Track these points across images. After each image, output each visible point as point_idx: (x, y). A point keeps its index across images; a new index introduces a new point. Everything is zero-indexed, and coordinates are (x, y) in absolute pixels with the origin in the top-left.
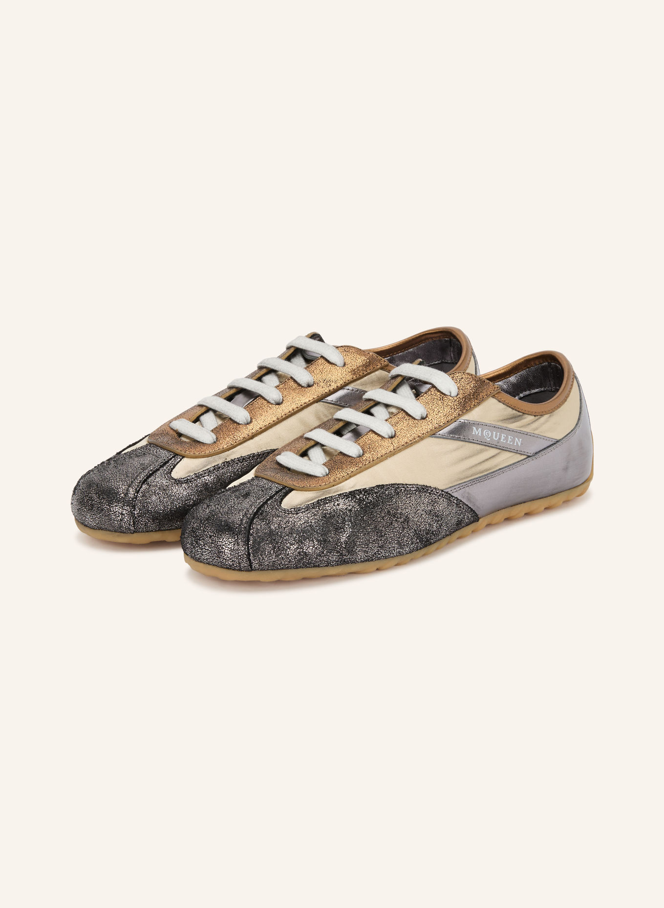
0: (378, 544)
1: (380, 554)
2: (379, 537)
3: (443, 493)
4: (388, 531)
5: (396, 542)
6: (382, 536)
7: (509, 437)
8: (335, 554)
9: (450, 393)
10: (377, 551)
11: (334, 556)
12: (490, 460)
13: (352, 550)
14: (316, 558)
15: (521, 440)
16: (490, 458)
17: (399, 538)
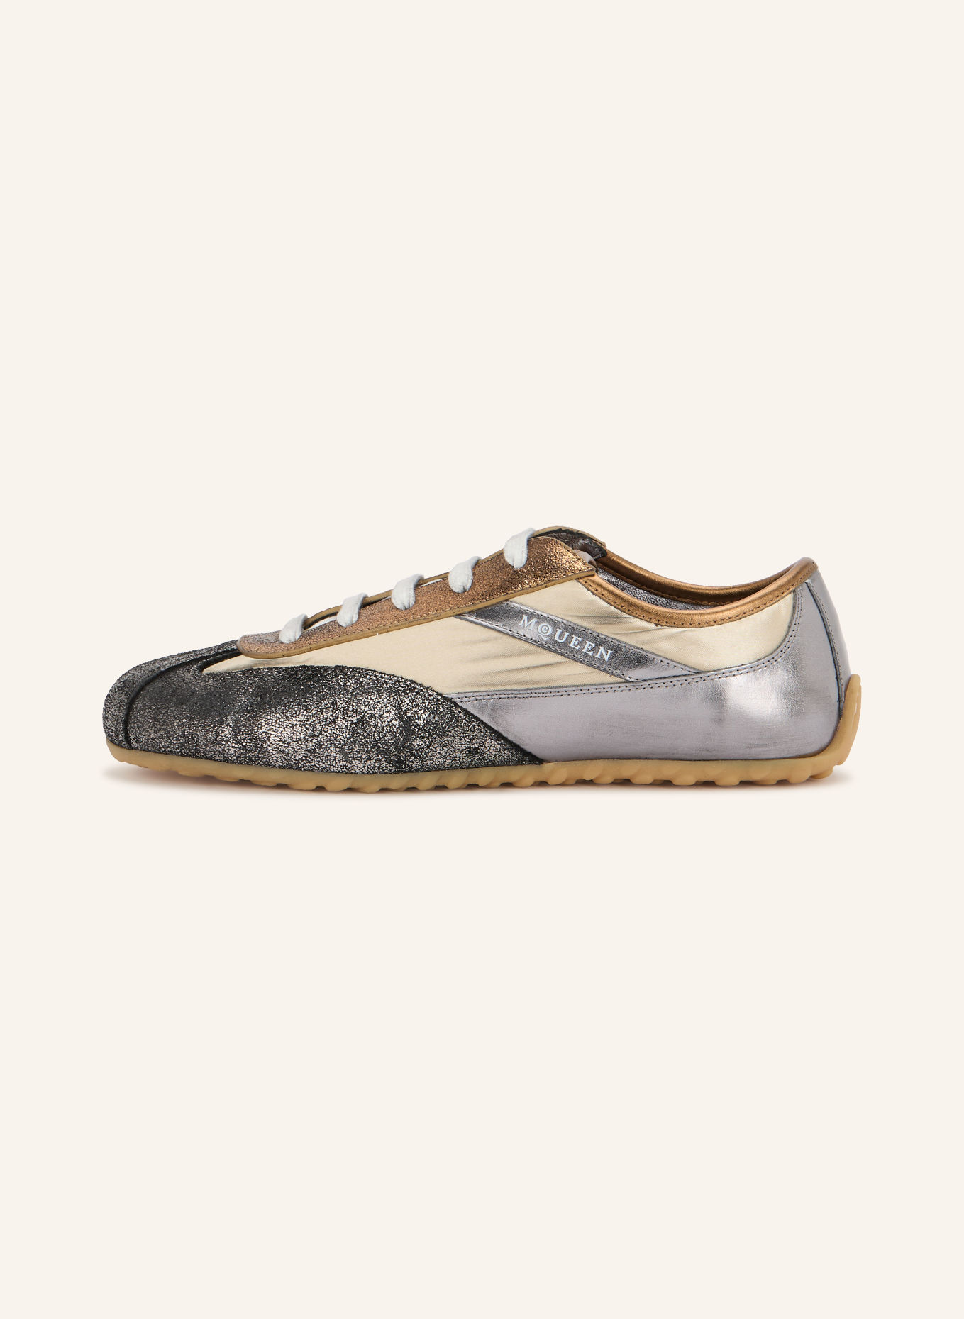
0: (307, 745)
1: (309, 762)
2: (310, 736)
3: (439, 697)
4: (326, 730)
5: (338, 750)
6: (314, 736)
7: (588, 643)
8: (233, 745)
9: (513, 562)
10: (304, 756)
11: (232, 747)
12: (541, 669)
13: (262, 745)
14: (206, 746)
15: (610, 652)
16: (541, 666)
17: (345, 745)
